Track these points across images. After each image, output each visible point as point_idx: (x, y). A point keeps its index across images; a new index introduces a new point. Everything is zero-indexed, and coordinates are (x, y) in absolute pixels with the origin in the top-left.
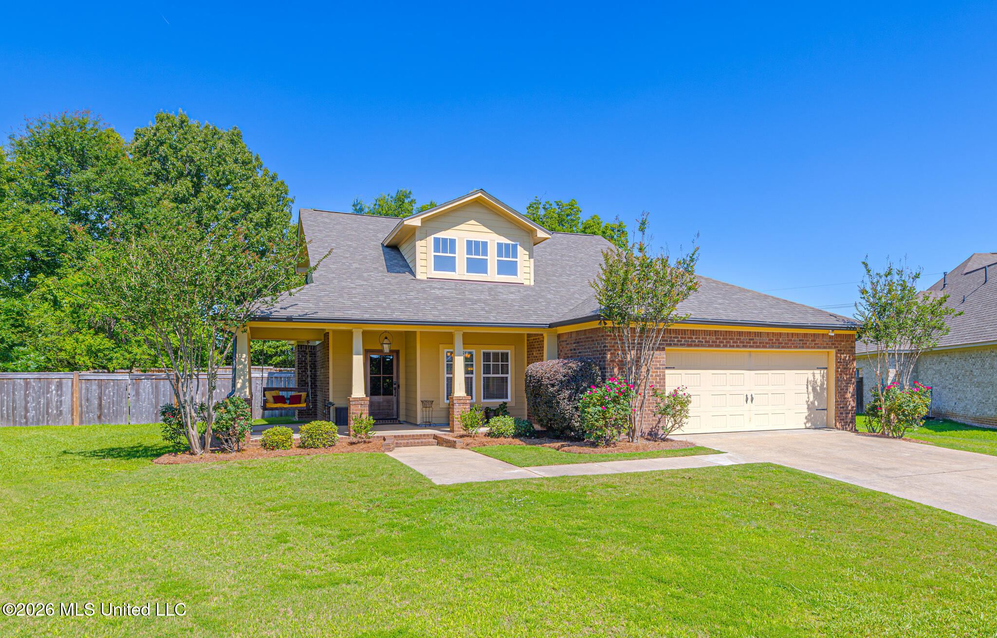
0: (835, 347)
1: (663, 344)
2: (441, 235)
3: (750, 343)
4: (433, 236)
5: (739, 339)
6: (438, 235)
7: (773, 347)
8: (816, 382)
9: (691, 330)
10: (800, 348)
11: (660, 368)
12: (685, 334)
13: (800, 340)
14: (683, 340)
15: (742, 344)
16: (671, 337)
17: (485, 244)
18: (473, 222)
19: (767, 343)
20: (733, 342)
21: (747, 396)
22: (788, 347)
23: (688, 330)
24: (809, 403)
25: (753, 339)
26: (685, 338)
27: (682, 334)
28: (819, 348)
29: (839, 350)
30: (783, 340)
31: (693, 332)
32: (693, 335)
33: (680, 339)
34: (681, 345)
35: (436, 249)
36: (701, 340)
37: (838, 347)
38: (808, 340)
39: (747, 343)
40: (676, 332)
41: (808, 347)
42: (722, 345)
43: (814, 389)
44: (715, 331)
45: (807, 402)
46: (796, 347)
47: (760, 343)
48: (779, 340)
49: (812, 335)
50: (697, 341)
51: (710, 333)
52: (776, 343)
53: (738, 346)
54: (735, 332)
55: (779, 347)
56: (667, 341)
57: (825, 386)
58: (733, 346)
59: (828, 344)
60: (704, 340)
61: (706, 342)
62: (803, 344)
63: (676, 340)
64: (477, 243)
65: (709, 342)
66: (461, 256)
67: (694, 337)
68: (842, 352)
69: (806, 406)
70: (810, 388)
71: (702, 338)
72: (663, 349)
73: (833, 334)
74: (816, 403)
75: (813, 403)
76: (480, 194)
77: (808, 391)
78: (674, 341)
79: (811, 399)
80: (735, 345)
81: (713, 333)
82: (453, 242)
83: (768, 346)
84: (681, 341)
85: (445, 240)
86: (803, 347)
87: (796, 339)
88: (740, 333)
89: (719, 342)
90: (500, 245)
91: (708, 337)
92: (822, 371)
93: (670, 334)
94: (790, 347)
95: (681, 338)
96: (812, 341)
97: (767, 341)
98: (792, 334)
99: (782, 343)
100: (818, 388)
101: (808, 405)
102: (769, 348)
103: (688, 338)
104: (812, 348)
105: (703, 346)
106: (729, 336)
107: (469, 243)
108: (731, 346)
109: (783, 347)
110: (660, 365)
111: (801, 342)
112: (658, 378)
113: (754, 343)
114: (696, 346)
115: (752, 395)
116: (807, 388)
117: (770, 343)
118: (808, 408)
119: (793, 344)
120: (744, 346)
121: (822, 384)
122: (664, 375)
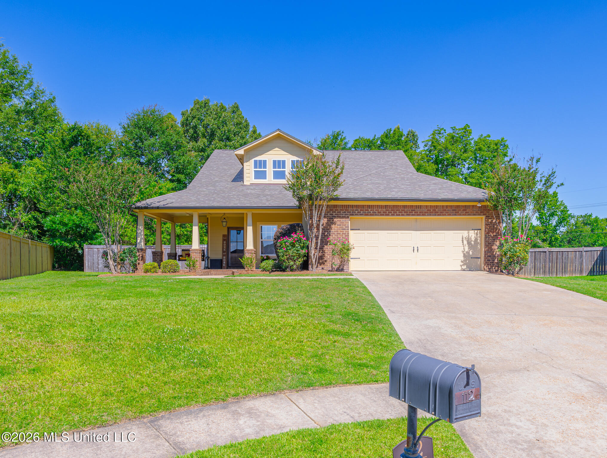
0: (483, 215)
1: (348, 214)
2: (258, 158)
3: (412, 212)
4: (253, 159)
5: (403, 210)
6: (255, 159)
7: (431, 215)
8: (471, 239)
9: (367, 205)
10: (453, 215)
11: (345, 229)
12: (363, 208)
13: (453, 210)
14: (362, 212)
15: (406, 214)
16: (353, 210)
17: (284, 162)
18: (277, 149)
19: (425, 212)
20: (399, 212)
21: (414, 247)
22: (443, 215)
23: (365, 205)
24: (465, 252)
25: (415, 210)
26: (363, 210)
27: (361, 208)
28: (469, 215)
29: (487, 216)
30: (439, 210)
31: (369, 206)
32: (369, 208)
33: (359, 211)
34: (360, 214)
35: (255, 167)
36: (375, 211)
37: (486, 214)
38: (460, 210)
39: (410, 212)
40: (357, 207)
41: (460, 215)
42: (390, 214)
43: (469, 243)
44: (386, 206)
45: (463, 252)
46: (450, 215)
47: (420, 212)
48: (435, 210)
49: (463, 206)
50: (372, 212)
51: (381, 207)
52: (433, 212)
53: (403, 215)
54: (400, 206)
55: (435, 215)
56: (350, 212)
57: (479, 241)
58: (399, 215)
59: (477, 212)
60: (377, 212)
61: (378, 212)
62: (455, 212)
63: (356, 211)
64: (279, 161)
65: (381, 212)
66: (270, 170)
67: (370, 210)
68: (490, 217)
69: (463, 255)
70: (465, 242)
71: (376, 210)
72: (348, 217)
73: (480, 205)
74: (471, 253)
75: (468, 253)
76: (278, 132)
77: (463, 244)
78: (355, 212)
79: (467, 249)
80: (401, 214)
81: (383, 207)
82: (265, 162)
83: (426, 214)
84: (360, 212)
85: (260, 161)
86: (455, 215)
87: (450, 209)
88: (405, 207)
89: (388, 212)
90: (293, 162)
91: (380, 209)
92: (476, 231)
93: (353, 208)
94: (445, 215)
95: (361, 210)
96: (463, 210)
97: (426, 211)
98: (447, 206)
99: (438, 212)
100: (473, 243)
101: (464, 254)
102: (428, 215)
103: (365, 210)
104: (463, 215)
105: (376, 215)
106: (396, 208)
107: (274, 162)
108: (397, 215)
109: (439, 215)
110: (345, 227)
111: (454, 211)
112: (344, 235)
113: (415, 212)
114: (371, 215)
115: (418, 247)
116: (463, 242)
117: (428, 213)
118: (464, 256)
119: (447, 213)
120: (408, 215)
121: (476, 240)
122: (348, 234)
